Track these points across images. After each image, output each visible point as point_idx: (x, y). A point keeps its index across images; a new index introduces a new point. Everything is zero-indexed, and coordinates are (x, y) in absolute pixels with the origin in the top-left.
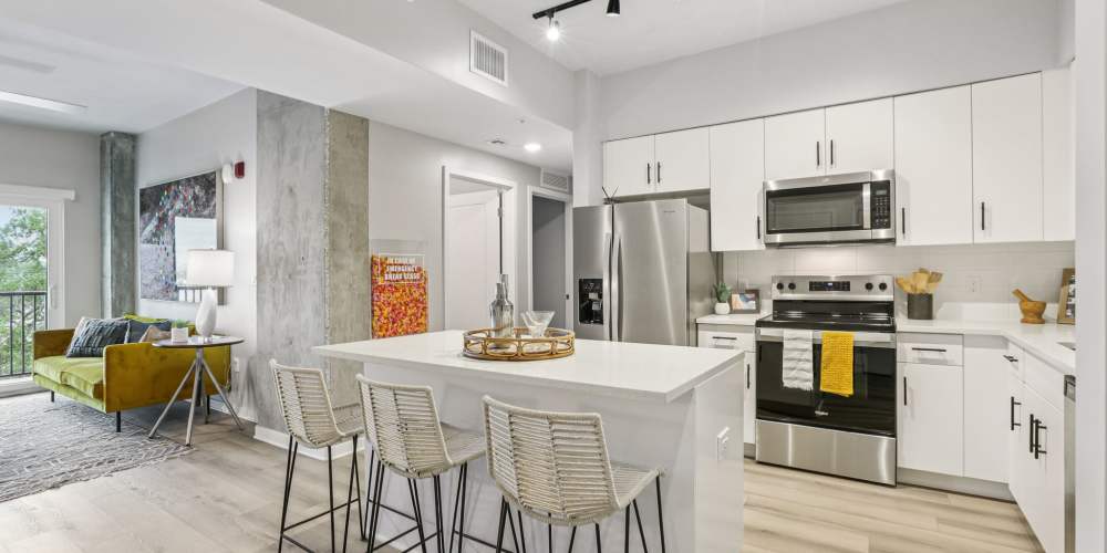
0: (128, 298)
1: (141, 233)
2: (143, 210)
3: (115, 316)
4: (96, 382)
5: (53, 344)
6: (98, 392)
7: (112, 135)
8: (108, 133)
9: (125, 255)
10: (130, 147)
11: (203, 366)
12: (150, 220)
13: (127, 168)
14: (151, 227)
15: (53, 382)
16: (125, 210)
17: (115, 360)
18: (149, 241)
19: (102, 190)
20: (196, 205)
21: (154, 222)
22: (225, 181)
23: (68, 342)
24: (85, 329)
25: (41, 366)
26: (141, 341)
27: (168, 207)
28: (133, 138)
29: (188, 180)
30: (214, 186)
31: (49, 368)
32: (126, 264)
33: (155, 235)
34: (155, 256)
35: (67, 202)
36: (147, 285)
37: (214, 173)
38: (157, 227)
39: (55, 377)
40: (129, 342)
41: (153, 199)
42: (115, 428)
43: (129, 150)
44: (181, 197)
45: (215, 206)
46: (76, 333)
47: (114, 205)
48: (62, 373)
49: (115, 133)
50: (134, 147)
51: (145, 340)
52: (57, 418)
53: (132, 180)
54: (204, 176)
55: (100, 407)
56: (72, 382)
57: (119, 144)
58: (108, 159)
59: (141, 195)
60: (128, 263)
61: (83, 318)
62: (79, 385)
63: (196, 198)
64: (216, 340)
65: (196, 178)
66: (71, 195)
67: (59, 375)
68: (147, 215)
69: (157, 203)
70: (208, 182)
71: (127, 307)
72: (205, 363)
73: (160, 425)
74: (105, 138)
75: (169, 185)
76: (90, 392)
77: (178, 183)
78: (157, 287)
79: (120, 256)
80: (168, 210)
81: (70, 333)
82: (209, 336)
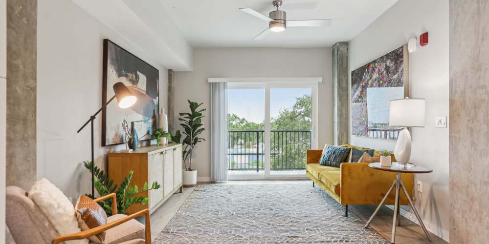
0: (345, 134)
1: (352, 97)
2: (353, 84)
3: (339, 144)
4: (336, 184)
5: (314, 157)
6: (337, 190)
7: (338, 44)
8: (336, 44)
9: (344, 110)
10: (346, 49)
11: (401, 186)
12: (357, 89)
13: (345, 61)
14: (358, 93)
15: (314, 177)
16: (344, 85)
17: (346, 172)
18: (357, 101)
19: (333, 76)
20: (388, 73)
21: (360, 89)
22: (410, 51)
23: (320, 156)
24: (327, 151)
25: (309, 167)
26: (359, 162)
27: (368, 78)
28: (346, 44)
29: (382, 58)
30: (402, 57)
31: (313, 169)
32: (344, 115)
33: (360, 97)
34: (360, 110)
35: (319, 83)
36: (355, 127)
37: (402, 47)
38: (362, 92)
39: (315, 175)
40: (352, 161)
41: (359, 76)
42: (344, 213)
43: (345, 52)
44: (377, 70)
45: (403, 70)
46: (323, 152)
47: (339, 83)
48: (319, 174)
49: (339, 43)
50: (347, 49)
51: (361, 162)
52: (316, 198)
53: (347, 68)
54: (394, 52)
55: (338, 199)
56: (323, 180)
57: (341, 49)
58: (336, 58)
59: (352, 75)
60: (345, 115)
61: (326, 145)
62: (327, 182)
63: (387, 68)
64: (409, 167)
65: (387, 55)
66: (320, 80)
67: (317, 174)
68: (355, 86)
69: (361, 78)
70: (397, 56)
71: (344, 140)
72: (402, 184)
73: (372, 220)
74: (334, 47)
75: (369, 64)
76: (333, 189)
77: (374, 62)
78: (361, 128)
79: (341, 110)
80: (368, 81)
81: (321, 152)
82: (405, 164)
